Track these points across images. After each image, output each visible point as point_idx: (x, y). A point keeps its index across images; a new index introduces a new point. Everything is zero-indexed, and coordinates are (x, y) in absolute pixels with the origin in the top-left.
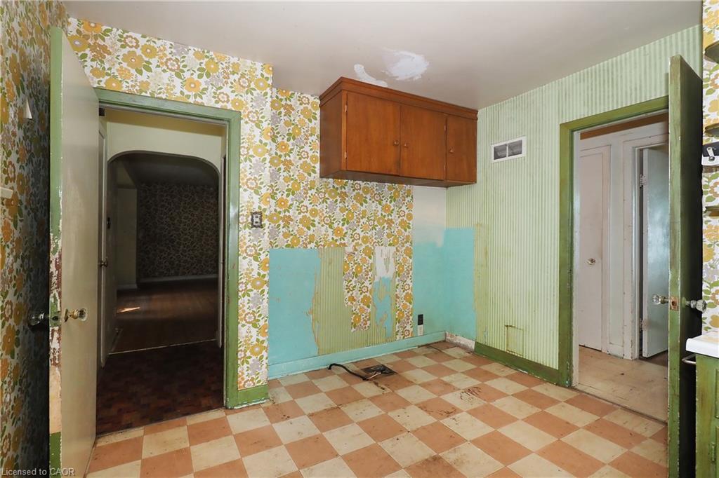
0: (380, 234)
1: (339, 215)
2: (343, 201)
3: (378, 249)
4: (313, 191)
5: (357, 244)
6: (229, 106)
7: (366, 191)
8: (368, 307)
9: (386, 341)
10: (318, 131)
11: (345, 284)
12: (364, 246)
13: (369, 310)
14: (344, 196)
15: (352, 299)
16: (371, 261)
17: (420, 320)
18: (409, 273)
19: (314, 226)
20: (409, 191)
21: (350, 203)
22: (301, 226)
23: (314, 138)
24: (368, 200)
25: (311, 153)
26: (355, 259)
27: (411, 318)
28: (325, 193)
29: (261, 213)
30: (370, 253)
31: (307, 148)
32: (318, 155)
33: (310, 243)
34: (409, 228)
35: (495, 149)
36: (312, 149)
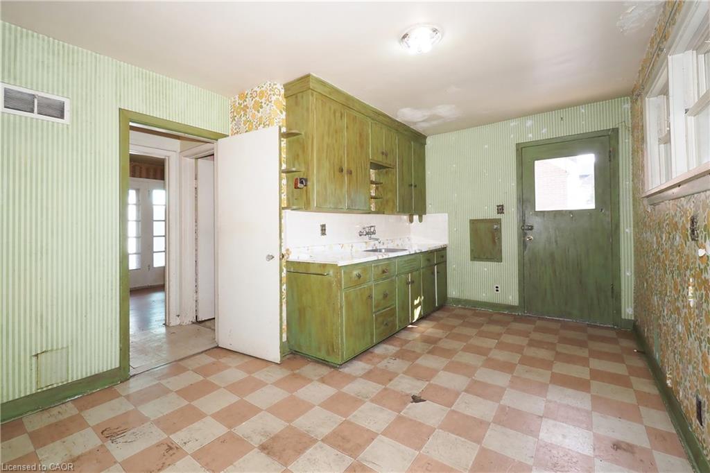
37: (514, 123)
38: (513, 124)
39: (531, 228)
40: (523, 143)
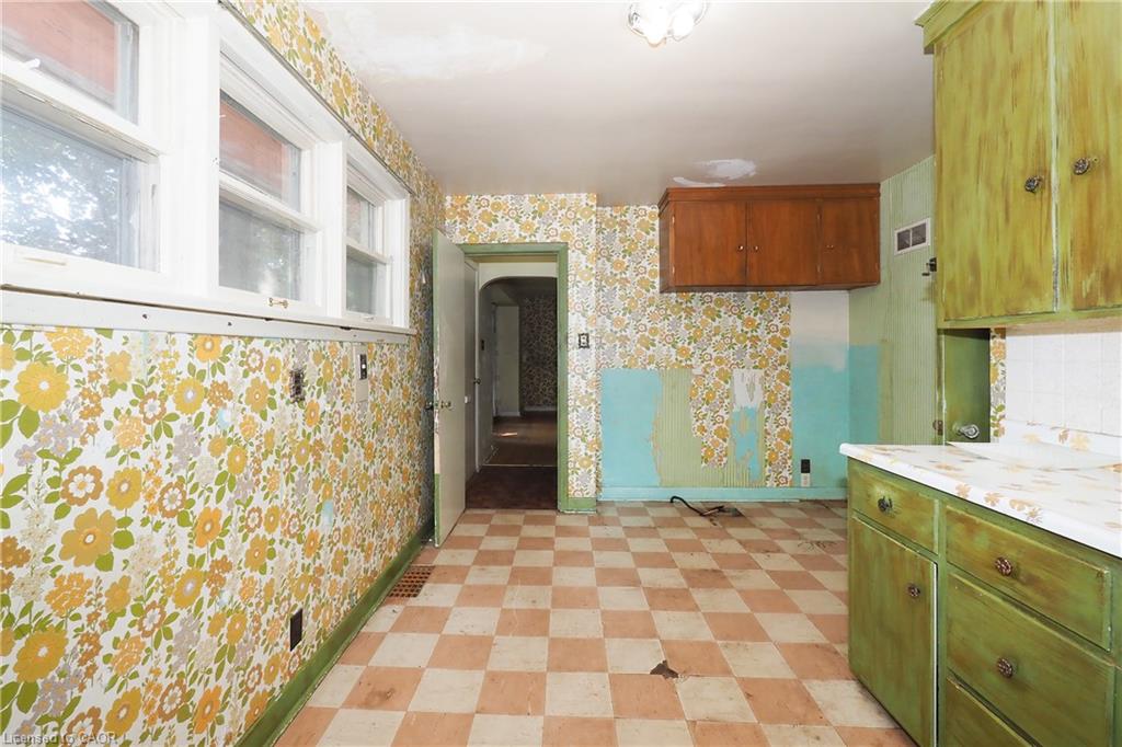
0: (740, 354)
1: (683, 332)
2: (689, 316)
3: (737, 373)
4: (653, 308)
5: (708, 365)
6: (558, 239)
7: (720, 303)
8: (725, 440)
9: (750, 486)
10: (657, 243)
11: (693, 411)
12: (717, 368)
13: (726, 445)
14: (689, 311)
15: (703, 429)
16: (728, 386)
17: (806, 466)
18: (785, 404)
19: (654, 345)
20: (784, 299)
21: (697, 319)
22: (638, 346)
23: (653, 251)
24: (722, 314)
25: (649, 268)
26: (706, 382)
27: (789, 462)
28: (666, 310)
29: (587, 335)
30: (726, 377)
31: (644, 263)
32: (658, 268)
33: (649, 364)
34: (785, 346)
35: (899, 234)
36: (651, 263)
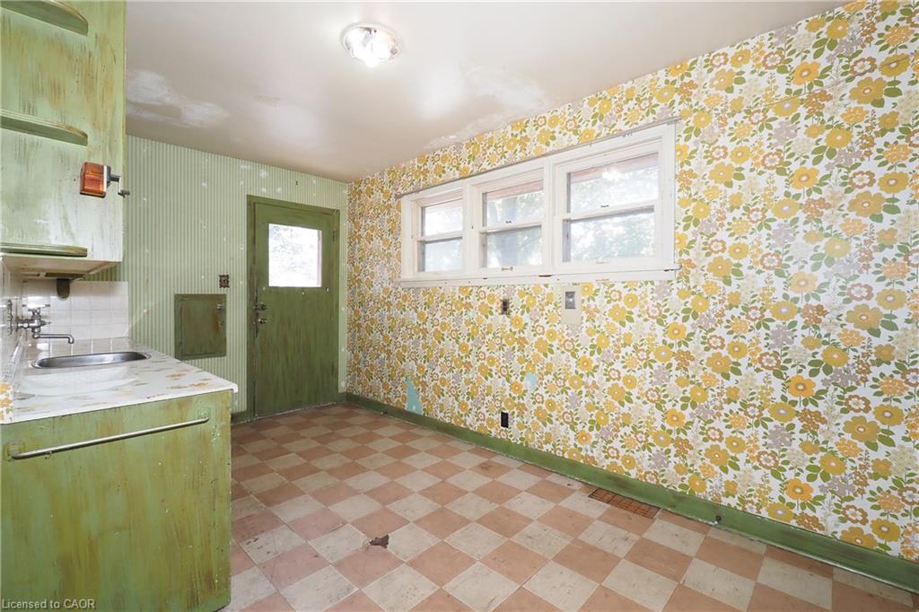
37: (246, 167)
38: (244, 166)
39: (263, 308)
40: (257, 197)
